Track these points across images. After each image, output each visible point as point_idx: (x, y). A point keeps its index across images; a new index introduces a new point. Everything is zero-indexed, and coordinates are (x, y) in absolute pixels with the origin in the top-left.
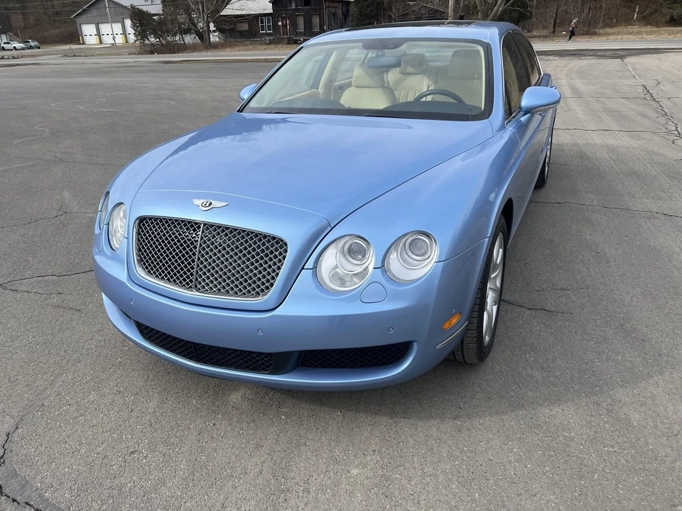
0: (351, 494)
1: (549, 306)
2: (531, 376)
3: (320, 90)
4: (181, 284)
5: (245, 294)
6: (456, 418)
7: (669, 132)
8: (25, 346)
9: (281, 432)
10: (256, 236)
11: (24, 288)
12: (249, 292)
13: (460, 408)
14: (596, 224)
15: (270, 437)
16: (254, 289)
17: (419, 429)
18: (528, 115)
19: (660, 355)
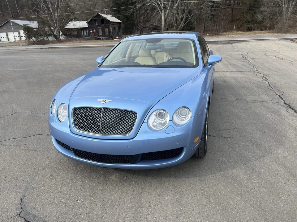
0: (167, 206)
1: (224, 136)
2: (223, 160)
3: (126, 58)
4: (94, 132)
5: (121, 133)
6: (199, 176)
7: (254, 71)
8: (17, 166)
9: (134, 187)
10: (124, 111)
11: (8, 144)
12: (123, 133)
13: (200, 173)
14: (235, 105)
15: (131, 190)
16: (124, 131)
17: (187, 182)
18: (211, 65)
19: (266, 149)
